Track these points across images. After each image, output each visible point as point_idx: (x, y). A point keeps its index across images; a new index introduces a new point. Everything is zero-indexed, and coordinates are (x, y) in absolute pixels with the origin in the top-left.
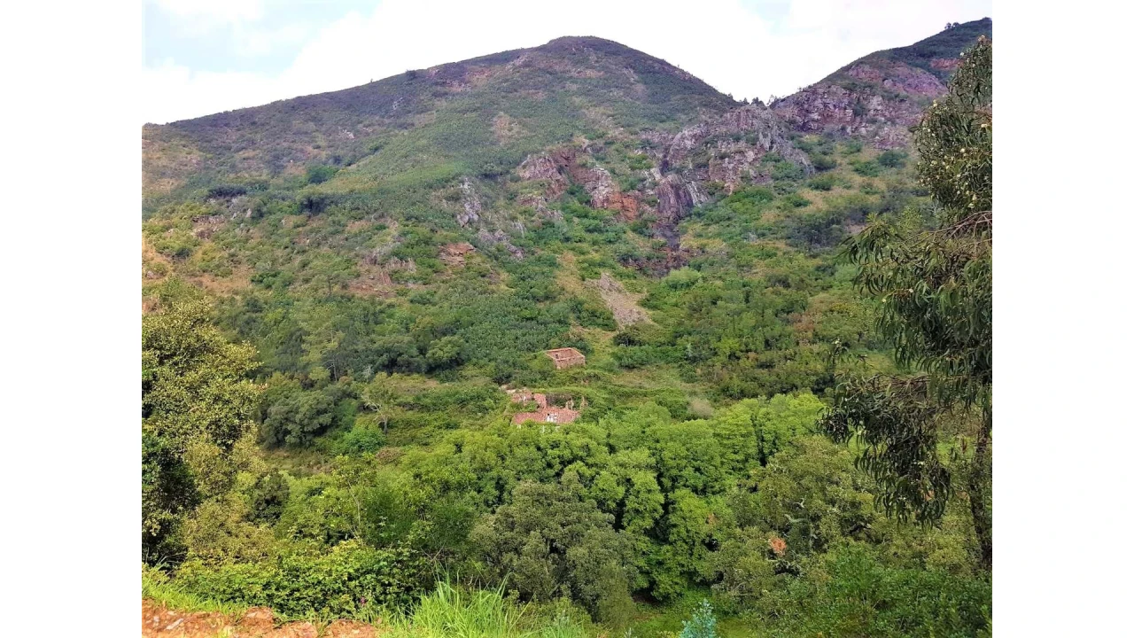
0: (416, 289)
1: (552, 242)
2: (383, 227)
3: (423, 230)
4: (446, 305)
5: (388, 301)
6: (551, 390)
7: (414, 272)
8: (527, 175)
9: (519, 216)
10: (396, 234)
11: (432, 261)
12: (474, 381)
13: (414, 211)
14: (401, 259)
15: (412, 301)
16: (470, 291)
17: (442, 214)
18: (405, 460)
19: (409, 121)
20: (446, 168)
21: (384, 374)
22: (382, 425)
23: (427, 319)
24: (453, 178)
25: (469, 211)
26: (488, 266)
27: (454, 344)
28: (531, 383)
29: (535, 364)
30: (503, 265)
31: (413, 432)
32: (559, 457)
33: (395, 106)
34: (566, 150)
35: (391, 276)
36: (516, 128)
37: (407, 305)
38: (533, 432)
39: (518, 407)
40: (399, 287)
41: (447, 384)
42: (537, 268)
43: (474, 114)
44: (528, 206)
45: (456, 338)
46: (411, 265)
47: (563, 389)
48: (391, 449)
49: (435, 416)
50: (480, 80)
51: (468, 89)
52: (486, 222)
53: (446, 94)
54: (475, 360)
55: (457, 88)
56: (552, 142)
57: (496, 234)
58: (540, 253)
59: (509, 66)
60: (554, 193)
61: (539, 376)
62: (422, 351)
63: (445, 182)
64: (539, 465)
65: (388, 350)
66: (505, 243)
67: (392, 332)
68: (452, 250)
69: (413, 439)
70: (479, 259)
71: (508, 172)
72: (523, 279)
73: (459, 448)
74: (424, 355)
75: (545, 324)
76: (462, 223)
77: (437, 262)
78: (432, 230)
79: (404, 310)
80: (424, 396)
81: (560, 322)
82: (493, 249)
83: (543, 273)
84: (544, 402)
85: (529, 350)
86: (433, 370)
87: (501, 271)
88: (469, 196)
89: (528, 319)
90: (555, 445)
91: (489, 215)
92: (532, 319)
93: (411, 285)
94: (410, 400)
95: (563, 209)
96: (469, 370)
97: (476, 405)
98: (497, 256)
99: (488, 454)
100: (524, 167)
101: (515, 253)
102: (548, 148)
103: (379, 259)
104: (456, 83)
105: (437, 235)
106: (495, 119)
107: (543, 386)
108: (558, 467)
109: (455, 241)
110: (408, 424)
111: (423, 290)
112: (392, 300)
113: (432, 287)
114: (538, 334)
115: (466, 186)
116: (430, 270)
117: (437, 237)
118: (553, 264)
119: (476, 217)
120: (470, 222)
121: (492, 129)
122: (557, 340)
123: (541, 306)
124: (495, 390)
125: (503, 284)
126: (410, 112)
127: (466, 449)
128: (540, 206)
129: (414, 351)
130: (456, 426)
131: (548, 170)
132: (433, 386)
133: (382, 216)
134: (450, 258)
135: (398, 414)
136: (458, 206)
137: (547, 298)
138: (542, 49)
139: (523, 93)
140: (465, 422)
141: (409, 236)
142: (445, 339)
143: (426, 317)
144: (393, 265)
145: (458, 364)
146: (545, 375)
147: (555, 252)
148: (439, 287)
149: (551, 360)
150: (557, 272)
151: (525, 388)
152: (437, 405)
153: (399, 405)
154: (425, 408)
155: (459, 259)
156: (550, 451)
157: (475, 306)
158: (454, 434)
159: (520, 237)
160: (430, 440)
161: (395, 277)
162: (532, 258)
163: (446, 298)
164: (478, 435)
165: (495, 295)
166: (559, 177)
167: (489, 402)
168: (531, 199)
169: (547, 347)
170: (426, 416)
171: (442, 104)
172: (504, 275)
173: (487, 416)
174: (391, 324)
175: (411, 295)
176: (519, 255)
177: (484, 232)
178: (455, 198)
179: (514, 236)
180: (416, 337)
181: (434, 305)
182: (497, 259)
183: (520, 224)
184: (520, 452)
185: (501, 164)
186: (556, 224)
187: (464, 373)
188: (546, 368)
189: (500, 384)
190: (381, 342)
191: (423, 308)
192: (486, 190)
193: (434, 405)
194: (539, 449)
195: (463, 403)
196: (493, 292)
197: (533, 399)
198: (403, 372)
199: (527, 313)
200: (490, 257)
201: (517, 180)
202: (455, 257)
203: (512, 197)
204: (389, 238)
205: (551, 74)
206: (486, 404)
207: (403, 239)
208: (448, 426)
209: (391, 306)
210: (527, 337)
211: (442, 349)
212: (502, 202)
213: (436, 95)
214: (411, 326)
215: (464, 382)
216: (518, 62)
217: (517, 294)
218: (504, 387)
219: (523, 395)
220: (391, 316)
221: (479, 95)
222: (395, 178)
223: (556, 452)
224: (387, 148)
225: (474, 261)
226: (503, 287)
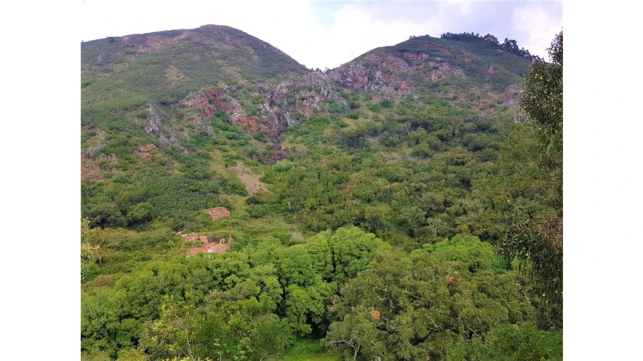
0: (118, 174)
1: (207, 145)
2: (93, 134)
3: (122, 136)
4: (139, 183)
5: (98, 182)
6: (209, 233)
7: (116, 163)
8: (190, 104)
9: (185, 128)
10: (103, 139)
11: (129, 156)
12: (159, 230)
13: (115, 124)
14: (107, 155)
15: (115, 181)
16: (155, 174)
17: (135, 127)
18: (118, 283)
19: (110, 68)
20: (136, 98)
21: (99, 229)
22: (97, 262)
23: (127, 192)
24: (142, 105)
25: (153, 125)
26: (166, 159)
27: (146, 208)
28: (197, 230)
29: (199, 218)
30: (176, 158)
31: (120, 264)
32: (221, 273)
33: (100, 59)
34: (214, 91)
35: (100, 165)
36: (182, 76)
37: (112, 184)
38: (204, 260)
39: (189, 244)
40: (106, 172)
41: (141, 233)
42: (198, 160)
43: (154, 66)
44: (191, 122)
45: (147, 204)
46: (114, 158)
47: (217, 232)
48: (105, 276)
49: (134, 253)
50: (158, 46)
51: (149, 51)
52: (164, 132)
53: (134, 53)
54: (159, 217)
55: (141, 50)
56: (205, 86)
57: (171, 139)
58: (199, 151)
59: (176, 39)
60: (207, 115)
61: (201, 225)
62: (124, 213)
63: (135, 107)
64: (208, 279)
65: (100, 213)
66: (176, 145)
67: (103, 201)
68: (142, 149)
69: (120, 268)
70: (160, 155)
71: (177, 102)
72: (189, 167)
73: (156, 273)
74: (126, 215)
75: (204, 193)
76: (148, 132)
77: (132, 156)
78: (128, 137)
79: (110, 187)
80: (127, 241)
81: (213, 192)
82: (169, 148)
83: (202, 163)
84: (206, 241)
85: (194, 209)
86: (133, 224)
87: (175, 162)
88: (153, 116)
89: (193, 191)
90: (218, 266)
91: (166, 127)
92: (196, 191)
93: (114, 171)
94: (117, 244)
95: (213, 125)
96: (156, 224)
97: (163, 245)
98: (172, 153)
99: (176, 275)
100: (188, 99)
101: (183, 151)
102: (202, 89)
103: (91, 155)
104: (141, 47)
105: (132, 139)
106: (168, 70)
107: (205, 231)
108: (220, 279)
109: (144, 144)
110: (116, 259)
111: (123, 174)
112: (102, 181)
113: (128, 173)
114: (200, 200)
115: (150, 110)
116: (127, 162)
117: (132, 141)
118: (208, 157)
119: (157, 129)
120: (153, 132)
121: (167, 75)
122: (212, 203)
123: (201, 183)
124: (174, 235)
125: (176, 170)
126: (110, 62)
127: (161, 274)
128: (198, 123)
129: (119, 213)
130: (149, 259)
131: (203, 102)
132: (133, 234)
133: (93, 127)
134: (141, 154)
135: (108, 254)
136: (145, 122)
137: (205, 178)
138: (197, 30)
139: (185, 55)
140: (155, 256)
141: (112, 140)
142: (139, 205)
143: (125, 192)
144: (101, 159)
145: (149, 220)
146: (205, 224)
147: (209, 150)
148: (134, 172)
149: (209, 215)
150: (210, 162)
151: (193, 233)
152: (136, 246)
153: (109, 248)
154: (128, 249)
155: (147, 154)
156: (215, 270)
157: (159, 183)
158: (150, 264)
159: (186, 141)
160: (132, 269)
161: (103, 166)
162: (194, 154)
163: (139, 179)
164: (168, 264)
165: (171, 177)
166: (210, 106)
167: (170, 243)
168: (193, 119)
169: (207, 207)
170: (128, 254)
171: (132, 58)
172: (177, 164)
173: (170, 252)
174: (101, 197)
175: (115, 177)
176: (186, 152)
177: (163, 139)
178: (144, 117)
179: (183, 141)
180: (120, 204)
181: (131, 183)
182: (172, 154)
183: (186, 133)
184: (196, 272)
185: (173, 96)
186: (209, 134)
187: (152, 226)
188: (206, 220)
189: (177, 231)
190: (95, 208)
191: (123, 186)
192: (164, 112)
193: (134, 246)
194: (208, 269)
195: (153, 244)
196: (170, 175)
197: (199, 239)
198: (111, 227)
199: (192, 187)
200: (167, 153)
201: (184, 107)
202: (145, 153)
203: (180, 117)
204: (98, 141)
205: (202, 45)
206: (168, 244)
207: (108, 142)
208: (144, 259)
209: (100, 185)
210: (193, 202)
211: (138, 211)
212: (174, 120)
213: (127, 53)
214: (116, 197)
215: (153, 231)
216: (182, 37)
217: (186, 176)
218: (179, 233)
219: (193, 237)
220: (101, 191)
221: (158, 55)
222: (100, 103)
223: (219, 270)
224: (95, 84)
225: (156, 156)
226: (177, 171)
